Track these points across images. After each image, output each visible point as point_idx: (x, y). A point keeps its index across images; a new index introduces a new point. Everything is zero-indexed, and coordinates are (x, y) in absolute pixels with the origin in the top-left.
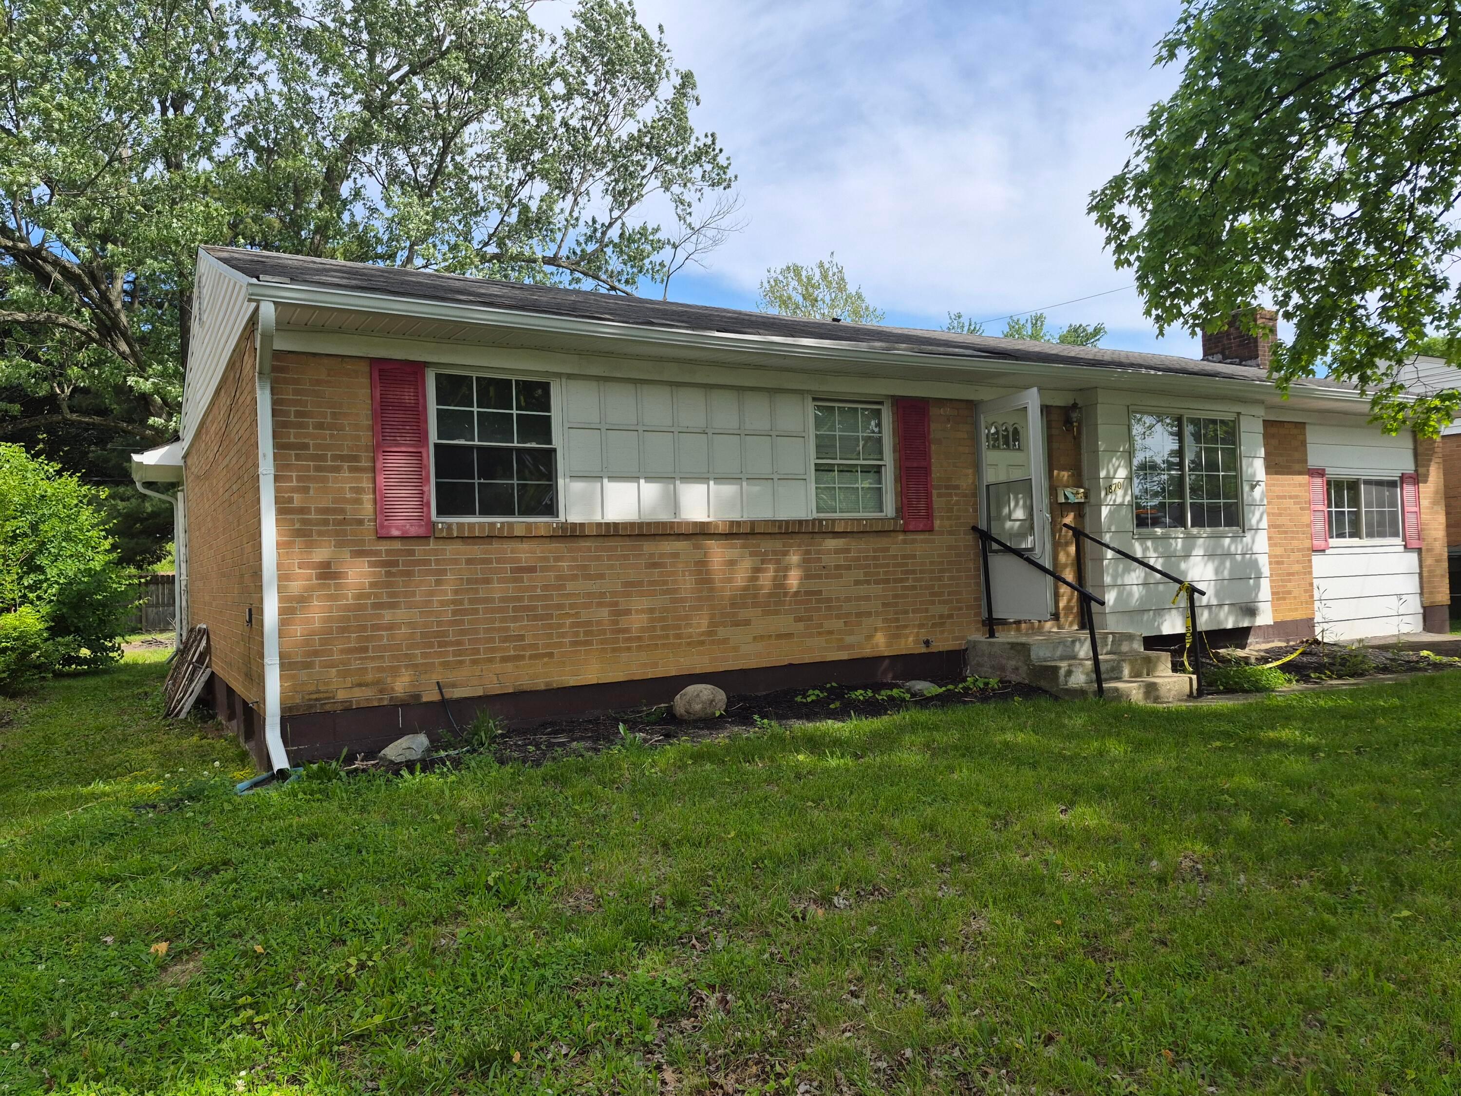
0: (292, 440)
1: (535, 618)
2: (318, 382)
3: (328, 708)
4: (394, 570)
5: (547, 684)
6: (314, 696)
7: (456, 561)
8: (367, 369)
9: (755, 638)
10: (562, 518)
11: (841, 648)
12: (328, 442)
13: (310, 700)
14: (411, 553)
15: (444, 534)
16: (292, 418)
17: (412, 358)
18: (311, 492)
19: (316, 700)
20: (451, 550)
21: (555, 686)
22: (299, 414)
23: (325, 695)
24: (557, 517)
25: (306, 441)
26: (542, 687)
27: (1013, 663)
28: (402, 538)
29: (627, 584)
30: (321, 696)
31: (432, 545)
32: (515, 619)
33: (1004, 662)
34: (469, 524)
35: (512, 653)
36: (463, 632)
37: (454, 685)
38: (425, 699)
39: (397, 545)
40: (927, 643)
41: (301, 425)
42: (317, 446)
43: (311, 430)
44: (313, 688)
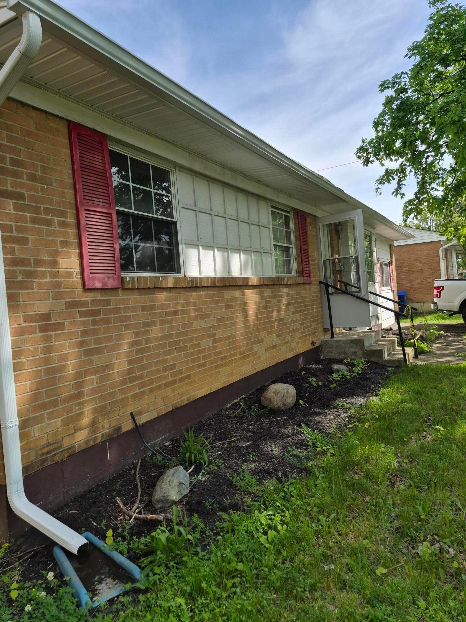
0: (9, 188)
1: (180, 350)
2: (29, 134)
3: (57, 458)
4: (97, 318)
5: (188, 399)
6: (45, 450)
7: (135, 309)
8: (66, 130)
9: (265, 350)
10: (182, 274)
11: (291, 350)
12: (40, 194)
13: (43, 454)
14: (107, 302)
15: (130, 286)
16: (8, 166)
17: (98, 128)
18: (30, 243)
19: (48, 453)
20: (134, 299)
21: (192, 400)
22: (14, 162)
23: (55, 446)
24: (180, 273)
25: (21, 191)
26: (186, 402)
27: (353, 350)
28: (102, 290)
29: (219, 320)
30: (51, 448)
31: (121, 295)
32: (170, 352)
33: (346, 350)
34: (144, 277)
35: (170, 379)
36: (143, 368)
37: (140, 413)
38: (124, 429)
39: (98, 296)
40: (313, 343)
41: (16, 175)
42: (31, 198)
43: (25, 181)
44: (44, 442)
